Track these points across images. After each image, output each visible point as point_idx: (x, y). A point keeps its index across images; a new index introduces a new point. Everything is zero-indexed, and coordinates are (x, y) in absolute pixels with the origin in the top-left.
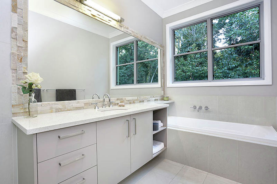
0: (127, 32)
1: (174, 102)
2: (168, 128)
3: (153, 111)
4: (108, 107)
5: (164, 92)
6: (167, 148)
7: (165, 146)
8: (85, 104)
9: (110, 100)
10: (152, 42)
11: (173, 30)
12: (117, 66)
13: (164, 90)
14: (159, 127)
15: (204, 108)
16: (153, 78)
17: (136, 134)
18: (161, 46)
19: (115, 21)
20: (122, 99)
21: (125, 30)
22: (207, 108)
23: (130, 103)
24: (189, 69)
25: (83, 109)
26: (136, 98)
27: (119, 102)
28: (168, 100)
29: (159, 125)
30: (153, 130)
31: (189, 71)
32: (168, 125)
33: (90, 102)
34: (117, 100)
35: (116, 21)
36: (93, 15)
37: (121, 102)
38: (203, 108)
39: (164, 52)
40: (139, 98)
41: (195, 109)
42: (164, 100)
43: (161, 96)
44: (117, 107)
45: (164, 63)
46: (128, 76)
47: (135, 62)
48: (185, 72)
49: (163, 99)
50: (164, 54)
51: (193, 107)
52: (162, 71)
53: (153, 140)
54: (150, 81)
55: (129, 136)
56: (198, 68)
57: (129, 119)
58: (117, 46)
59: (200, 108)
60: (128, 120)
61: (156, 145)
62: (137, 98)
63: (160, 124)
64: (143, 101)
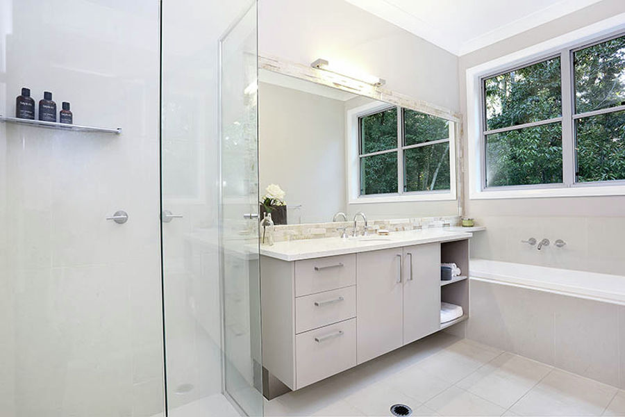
0: (390, 100)
1: (483, 231)
2: (470, 278)
3: (442, 244)
4: (360, 236)
5: (463, 209)
6: (468, 318)
7: (465, 312)
8: (328, 229)
9: (366, 223)
10: (437, 111)
11: (482, 79)
12: (361, 156)
13: (463, 205)
14: (452, 276)
15: (554, 242)
16: (436, 174)
17: (411, 279)
18: (455, 116)
19: (369, 86)
20: (382, 223)
21: (386, 98)
22: (560, 244)
23: (397, 231)
24: (530, 153)
25: (325, 237)
26: (407, 220)
27: (377, 227)
28: (472, 226)
29: (452, 271)
30: (442, 280)
31: (531, 157)
32: (470, 274)
33: (335, 226)
34: (375, 223)
35: (371, 85)
36: (336, 84)
37: (381, 228)
38: (552, 243)
39: (462, 126)
40: (412, 222)
41: (532, 244)
42: (463, 226)
43: (457, 218)
44: (376, 236)
45: (462, 149)
46: (376, 172)
47: (399, 149)
48: (520, 161)
49: (460, 224)
50: (462, 131)
51: (527, 240)
52: (458, 166)
53: (442, 301)
54: (429, 183)
55: (401, 281)
56: (555, 148)
57: (401, 254)
58: (361, 115)
59: (546, 242)
60: (400, 256)
61: (448, 310)
62: (408, 222)
63: (455, 270)
64: (420, 227)
